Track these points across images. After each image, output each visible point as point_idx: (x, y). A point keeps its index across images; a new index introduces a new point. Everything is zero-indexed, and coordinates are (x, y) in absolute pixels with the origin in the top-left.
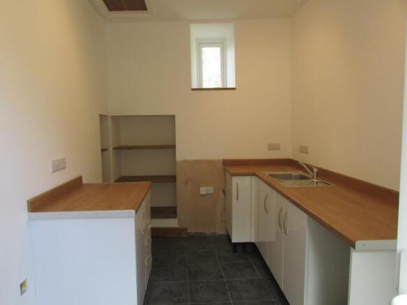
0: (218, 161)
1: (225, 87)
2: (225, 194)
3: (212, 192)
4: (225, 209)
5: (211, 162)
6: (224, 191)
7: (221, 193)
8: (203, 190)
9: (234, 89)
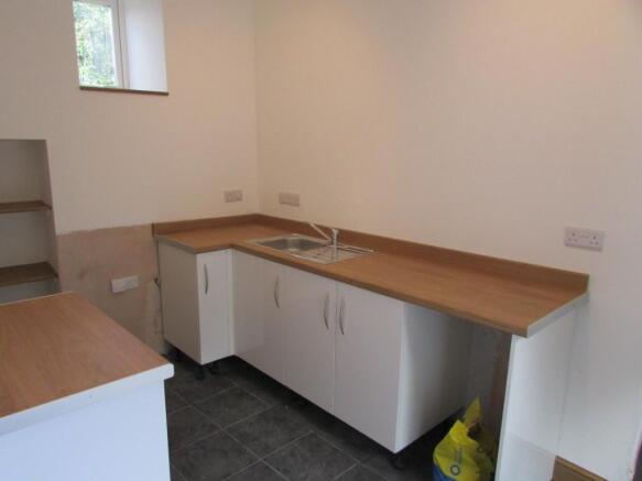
0: (143, 227)
1: (126, 88)
2: (159, 286)
3: (136, 285)
4: (161, 310)
5: (129, 230)
6: (156, 280)
7: (152, 285)
8: (119, 284)
9: (166, 94)
